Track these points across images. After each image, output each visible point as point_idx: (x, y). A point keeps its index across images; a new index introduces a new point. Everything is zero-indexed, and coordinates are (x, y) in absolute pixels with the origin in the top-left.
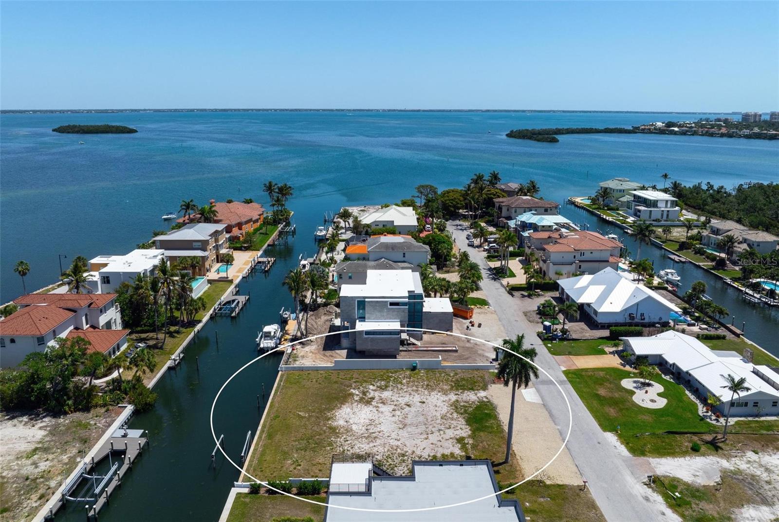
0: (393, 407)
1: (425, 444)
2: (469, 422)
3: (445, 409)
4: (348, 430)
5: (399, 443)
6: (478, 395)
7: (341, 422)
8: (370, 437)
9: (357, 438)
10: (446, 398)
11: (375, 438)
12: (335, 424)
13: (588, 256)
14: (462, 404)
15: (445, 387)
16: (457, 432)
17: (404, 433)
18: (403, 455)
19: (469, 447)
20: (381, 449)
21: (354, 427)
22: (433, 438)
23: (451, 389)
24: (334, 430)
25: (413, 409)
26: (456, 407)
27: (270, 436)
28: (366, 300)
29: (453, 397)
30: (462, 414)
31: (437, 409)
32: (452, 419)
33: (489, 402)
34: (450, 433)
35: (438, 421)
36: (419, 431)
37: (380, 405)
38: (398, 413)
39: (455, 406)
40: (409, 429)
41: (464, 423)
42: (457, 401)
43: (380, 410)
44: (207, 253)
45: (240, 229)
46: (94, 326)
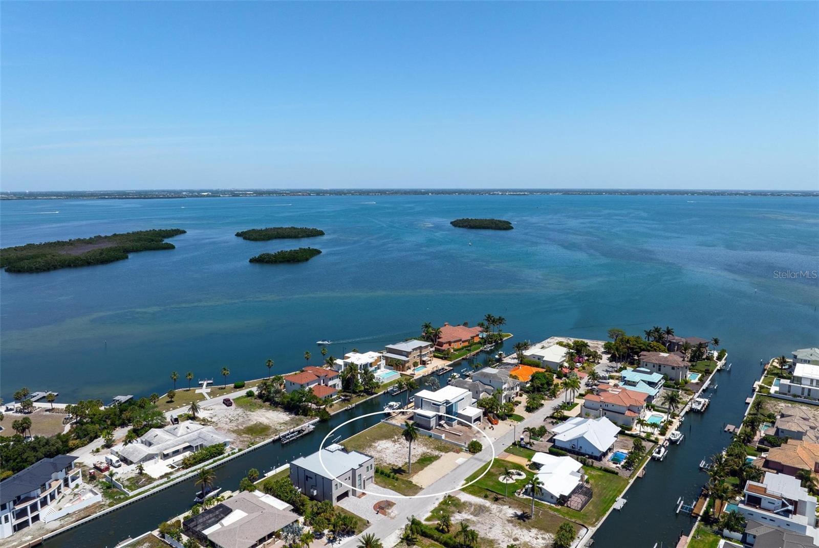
0: (401, 446)
2: (420, 459)
3: (419, 453)
4: (375, 447)
6: (440, 453)
7: (377, 445)
8: (380, 451)
9: (375, 450)
10: (426, 450)
12: (374, 444)
13: (610, 408)
14: (428, 454)
21: (379, 447)
23: (433, 448)
24: (371, 446)
28: (424, 399)
30: (422, 456)
31: (416, 452)
32: (416, 457)
33: (440, 456)
37: (398, 444)
39: (425, 453)
41: (418, 459)
42: (428, 452)
43: (395, 445)
44: (408, 359)
45: (450, 345)
46: (326, 385)
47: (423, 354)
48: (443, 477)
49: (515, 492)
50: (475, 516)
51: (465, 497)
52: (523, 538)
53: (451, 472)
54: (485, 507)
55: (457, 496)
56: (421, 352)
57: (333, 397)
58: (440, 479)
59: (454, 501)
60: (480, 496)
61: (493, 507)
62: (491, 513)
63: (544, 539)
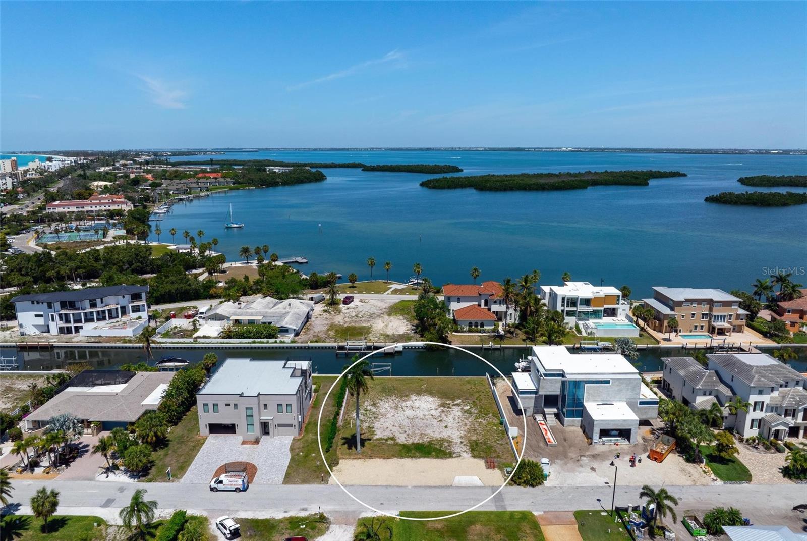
1: (387, 425)
5: (389, 416)
9: (396, 403)
12: (412, 396)
20: (384, 411)
22: (395, 428)
24: (405, 396)
34: (401, 435)
38: (428, 417)
43: (433, 411)
44: (673, 313)
45: (801, 318)
46: (489, 310)
47: (714, 314)
48: (387, 487)
55: (332, 526)
56: (711, 310)
57: (486, 327)
59: (312, 529)
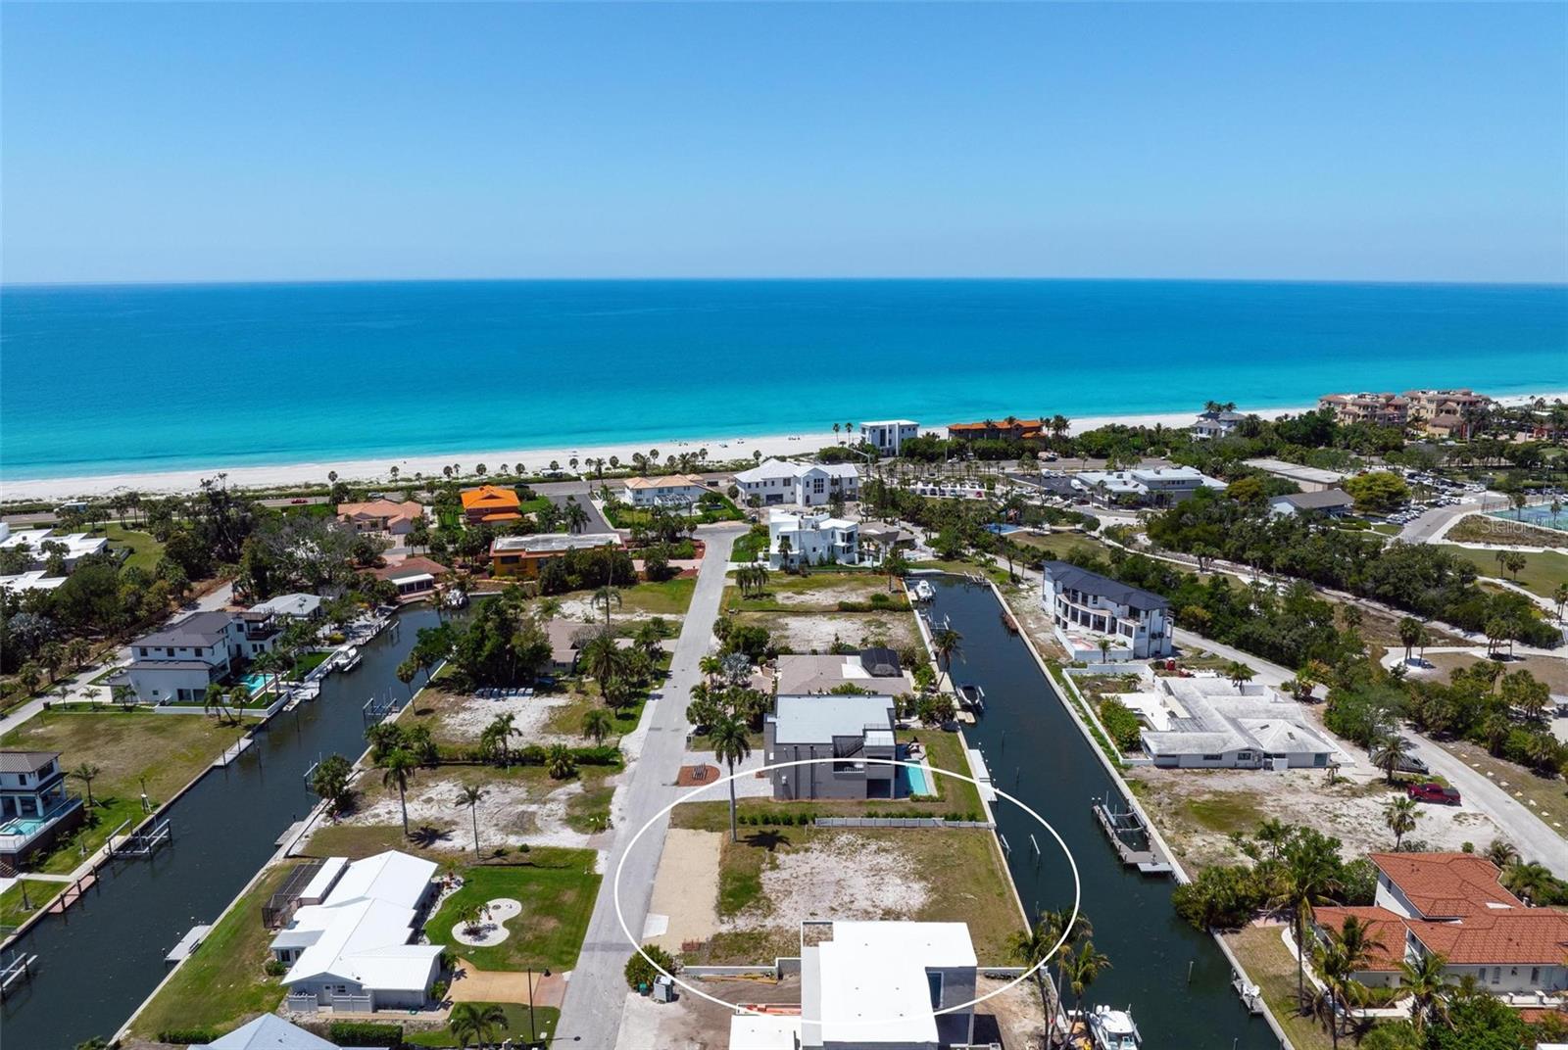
0: (854, 906)
1: (815, 863)
2: (759, 887)
3: (785, 906)
4: (905, 877)
5: (845, 864)
6: (732, 926)
7: (916, 886)
8: (876, 871)
9: (892, 869)
10: (779, 921)
11: (871, 870)
12: (923, 883)
14: (760, 911)
15: (777, 938)
16: (776, 875)
17: (839, 874)
18: (839, 854)
19: (767, 860)
20: (864, 859)
21: (899, 881)
22: (806, 869)
23: (769, 934)
24: (922, 877)
25: (827, 904)
26: (769, 907)
27: (992, 873)
29: (769, 923)
30: (765, 898)
31: (795, 906)
32: (778, 891)
33: (722, 915)
34: (785, 875)
35: (796, 888)
36: (821, 877)
37: (871, 909)
38: (847, 899)
39: (769, 909)
40: (833, 879)
41: (765, 886)
42: (765, 917)
43: (869, 903)
48: (657, 866)
49: (464, 884)
50: (524, 812)
51: (569, 839)
52: (417, 807)
53: (652, 886)
54: (517, 833)
55: (588, 837)
58: (660, 859)
59: (588, 826)
60: (539, 849)
61: (499, 837)
62: (496, 825)
63: (378, 815)
